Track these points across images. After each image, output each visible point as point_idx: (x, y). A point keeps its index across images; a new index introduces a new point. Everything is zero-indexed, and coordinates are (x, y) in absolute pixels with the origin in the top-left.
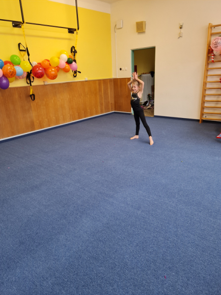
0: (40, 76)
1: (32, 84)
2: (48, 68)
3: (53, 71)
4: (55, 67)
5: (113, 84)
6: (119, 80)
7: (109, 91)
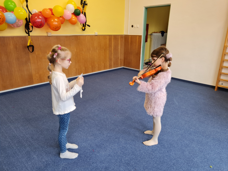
5: (124, 41)
6: (130, 37)
7: (119, 47)
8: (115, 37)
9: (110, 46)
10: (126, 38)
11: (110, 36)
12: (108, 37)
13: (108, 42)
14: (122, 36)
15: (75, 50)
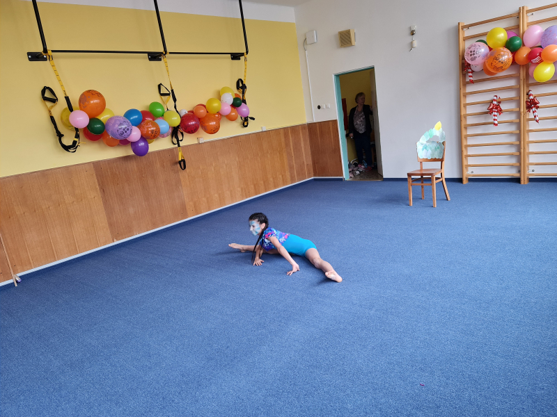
1: (181, 144)
2: (205, 117)
4: (215, 115)
5: (307, 133)
6: (317, 125)
7: (302, 145)
8: (294, 129)
9: (287, 145)
10: (311, 127)
11: (285, 129)
12: (282, 132)
13: (283, 139)
14: (303, 126)
15: (237, 159)
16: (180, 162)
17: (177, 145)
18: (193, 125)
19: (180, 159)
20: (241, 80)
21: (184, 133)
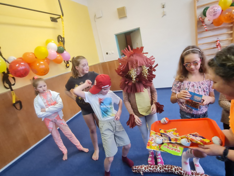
0: (23, 74)
1: (14, 87)
2: (34, 62)
3: (42, 64)
4: (44, 60)
16: (14, 105)
17: (10, 90)
18: (23, 69)
19: (14, 102)
20: (60, 36)
21: (15, 77)
